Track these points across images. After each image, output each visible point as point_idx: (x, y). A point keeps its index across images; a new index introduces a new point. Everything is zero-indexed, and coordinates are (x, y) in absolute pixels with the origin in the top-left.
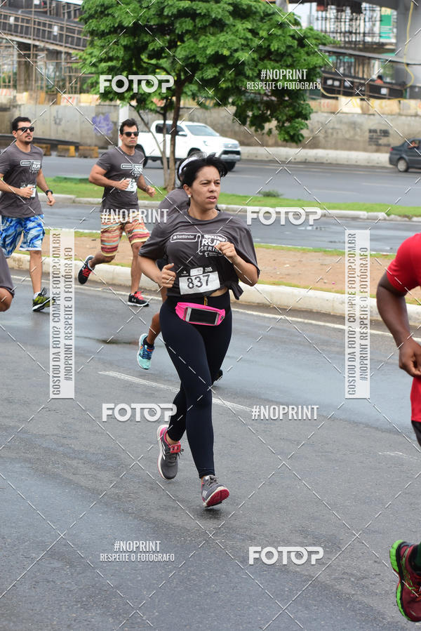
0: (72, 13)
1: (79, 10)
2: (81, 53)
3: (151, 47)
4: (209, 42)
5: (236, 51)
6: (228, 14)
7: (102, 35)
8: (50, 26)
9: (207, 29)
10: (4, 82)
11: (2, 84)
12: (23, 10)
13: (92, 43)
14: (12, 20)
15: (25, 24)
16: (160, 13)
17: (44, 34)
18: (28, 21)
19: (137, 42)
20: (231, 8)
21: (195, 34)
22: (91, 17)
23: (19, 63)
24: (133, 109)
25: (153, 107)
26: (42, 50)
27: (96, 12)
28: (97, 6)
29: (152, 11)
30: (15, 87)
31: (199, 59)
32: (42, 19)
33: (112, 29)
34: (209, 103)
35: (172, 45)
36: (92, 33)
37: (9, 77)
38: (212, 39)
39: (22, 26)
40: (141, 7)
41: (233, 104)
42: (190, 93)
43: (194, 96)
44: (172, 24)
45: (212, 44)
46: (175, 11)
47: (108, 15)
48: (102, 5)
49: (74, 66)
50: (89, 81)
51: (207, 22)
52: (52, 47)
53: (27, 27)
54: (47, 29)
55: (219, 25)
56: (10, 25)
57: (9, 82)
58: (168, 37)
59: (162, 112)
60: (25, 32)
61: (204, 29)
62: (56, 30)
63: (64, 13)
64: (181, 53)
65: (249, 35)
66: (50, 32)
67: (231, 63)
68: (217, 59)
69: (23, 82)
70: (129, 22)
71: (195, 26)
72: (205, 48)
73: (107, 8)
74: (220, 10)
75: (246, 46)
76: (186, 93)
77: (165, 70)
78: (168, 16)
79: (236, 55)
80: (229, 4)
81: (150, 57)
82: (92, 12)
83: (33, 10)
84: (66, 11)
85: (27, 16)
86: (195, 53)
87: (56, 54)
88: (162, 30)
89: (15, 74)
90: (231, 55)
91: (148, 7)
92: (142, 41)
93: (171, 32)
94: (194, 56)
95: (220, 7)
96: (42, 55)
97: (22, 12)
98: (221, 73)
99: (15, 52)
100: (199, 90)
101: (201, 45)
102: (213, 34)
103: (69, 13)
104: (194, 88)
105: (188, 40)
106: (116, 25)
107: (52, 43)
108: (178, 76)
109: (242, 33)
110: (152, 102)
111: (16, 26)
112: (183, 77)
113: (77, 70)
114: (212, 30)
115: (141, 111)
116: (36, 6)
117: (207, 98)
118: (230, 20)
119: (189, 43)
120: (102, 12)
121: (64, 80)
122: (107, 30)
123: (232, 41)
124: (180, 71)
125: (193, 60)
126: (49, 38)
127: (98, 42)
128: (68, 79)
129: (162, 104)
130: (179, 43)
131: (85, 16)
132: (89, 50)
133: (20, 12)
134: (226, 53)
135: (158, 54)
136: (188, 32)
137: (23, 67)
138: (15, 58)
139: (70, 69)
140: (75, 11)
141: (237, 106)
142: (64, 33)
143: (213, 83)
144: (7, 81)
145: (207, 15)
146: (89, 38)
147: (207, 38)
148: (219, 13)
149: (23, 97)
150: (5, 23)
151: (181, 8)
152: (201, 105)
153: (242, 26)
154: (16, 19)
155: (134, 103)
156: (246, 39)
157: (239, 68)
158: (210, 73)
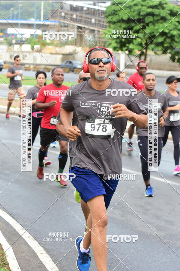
0: (100, 14)
1: (103, 12)
2: (104, 31)
3: (135, 28)
4: (159, 26)
5: (171, 30)
6: (168, 14)
7: (114, 23)
8: (91, 19)
9: (159, 21)
10: (71, 42)
11: (70, 44)
12: (80, 12)
13: (110, 27)
14: (74, 16)
15: (80, 18)
16: (139, 14)
17: (88, 23)
18: (81, 17)
19: (129, 26)
20: (169, 12)
21: (153, 23)
22: (109, 15)
23: (78, 35)
24: (127, 55)
25: (135, 54)
26: (87, 29)
27: (112, 13)
28: (112, 11)
29: (136, 13)
30: (76, 45)
31: (155, 33)
32: (87, 16)
33: (119, 21)
34: (159, 53)
35: (144, 28)
36: (110, 22)
37: (73, 41)
38: (161, 25)
39: (79, 19)
40: (131, 11)
41: (170, 53)
42: (151, 48)
43: (153, 50)
44: (144, 18)
45: (161, 27)
46: (145, 13)
47: (116, 14)
48: (114, 10)
49: (102, 36)
50: (108, 43)
51: (159, 18)
52: (91, 28)
53: (81, 20)
54: (89, 20)
55: (164, 19)
56: (74, 19)
57: (73, 42)
58: (142, 24)
59: (139, 56)
60: (80, 21)
61: (157, 21)
62: (93, 21)
63: (96, 14)
64: (148, 31)
65: (177, 24)
66: (91, 22)
67: (169, 35)
68: (163, 34)
69: (79, 43)
70: (125, 18)
71: (154, 20)
72: (158, 29)
73: (116, 11)
74: (164, 13)
75: (176, 28)
76: (149, 48)
77: (140, 38)
78: (142, 15)
79: (172, 32)
80: (169, 10)
81: (134, 33)
82: (110, 13)
83: (84, 12)
84: (98, 12)
85: (81, 15)
86: (154, 31)
87: (93, 31)
88: (139, 21)
89: (76, 39)
90: (169, 32)
91: (134, 11)
92: (131, 26)
93: (144, 22)
94: (153, 33)
95: (164, 12)
96: (87, 31)
97: (79, 13)
98: (165, 40)
99: (76, 30)
100: (155, 47)
101: (156, 28)
102: (162, 23)
103: (99, 14)
104: (152, 46)
105: (151, 25)
106: (120, 19)
107: (91, 27)
108: (146, 41)
109: (174, 23)
110: (134, 52)
111: (76, 19)
112: (148, 42)
113: (102, 38)
114: (161, 21)
115: (130, 56)
116: (85, 11)
117: (158, 50)
118: (169, 17)
119: (151, 26)
120: (114, 13)
121: (96, 42)
122: (116, 21)
123: (170, 26)
124: (147, 39)
125: (152, 34)
126: (90, 24)
127: (112, 26)
128: (98, 42)
129: (139, 53)
130: (147, 27)
131: (107, 15)
132: (108, 29)
133: (78, 13)
134: (167, 31)
135: (137, 32)
136: (151, 22)
137: (79, 37)
138: (76, 33)
139: (100, 38)
140: (102, 13)
141: (172, 54)
142: (97, 22)
143: (161, 44)
144: (72, 42)
145: (158, 15)
146: (108, 25)
147: (159, 25)
148: (164, 14)
149: (79, 49)
150: (72, 18)
151: (148, 12)
152: (156, 53)
153: (174, 20)
154: (77, 16)
155: (127, 52)
156: (176, 25)
157: (172, 37)
158: (160, 40)
